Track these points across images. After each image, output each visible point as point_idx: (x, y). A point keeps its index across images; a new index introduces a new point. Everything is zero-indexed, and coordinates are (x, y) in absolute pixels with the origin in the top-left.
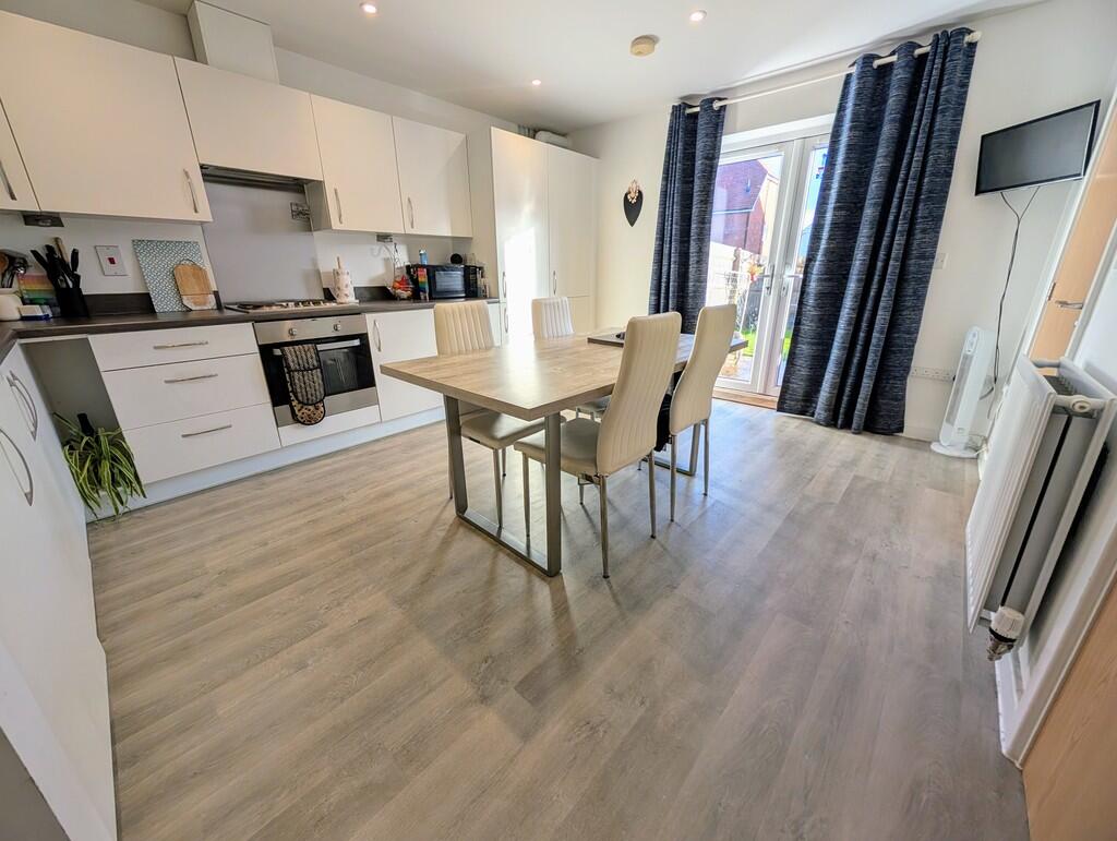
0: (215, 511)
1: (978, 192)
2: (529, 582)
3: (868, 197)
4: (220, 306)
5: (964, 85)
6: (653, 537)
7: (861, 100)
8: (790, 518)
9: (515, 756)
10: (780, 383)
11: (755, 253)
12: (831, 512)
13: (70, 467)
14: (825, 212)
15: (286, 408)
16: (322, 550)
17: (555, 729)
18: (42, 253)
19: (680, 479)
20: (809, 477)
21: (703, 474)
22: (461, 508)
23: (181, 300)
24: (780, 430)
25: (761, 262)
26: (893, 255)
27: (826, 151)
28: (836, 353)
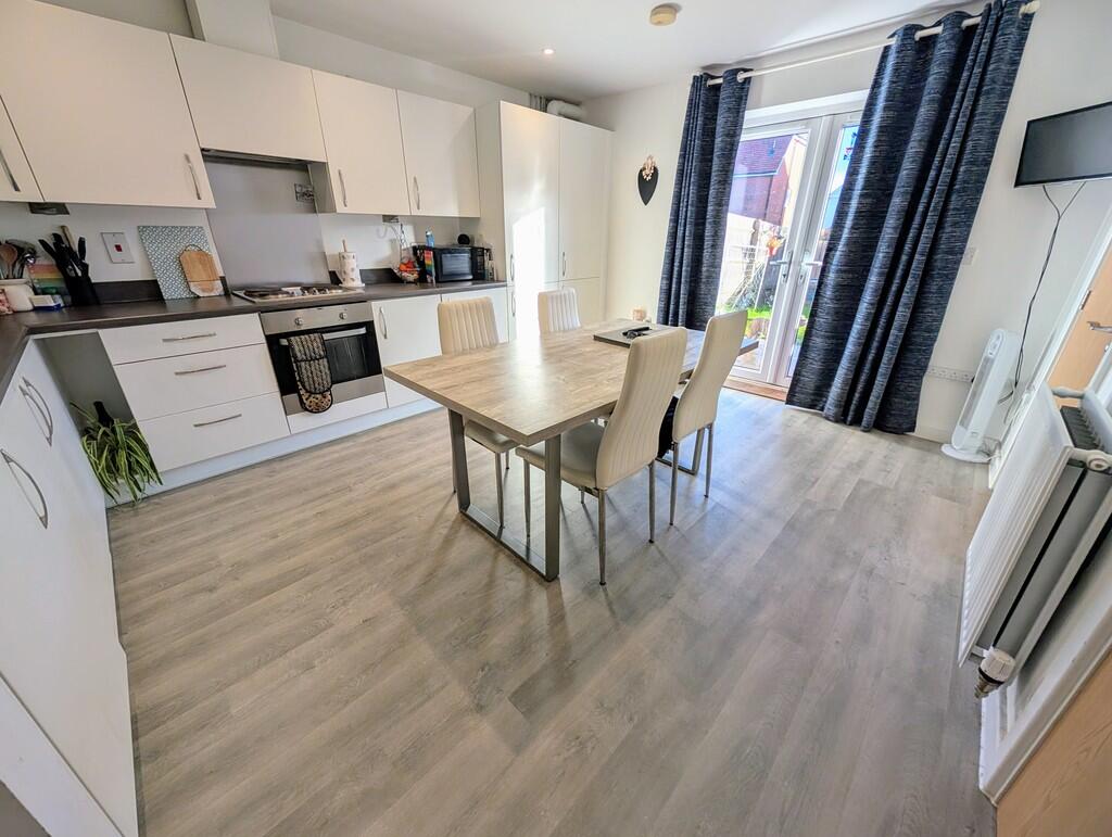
0: (228, 499)
1: (1018, 183)
2: (528, 585)
3: (898, 184)
4: (227, 293)
5: (1015, 63)
6: (651, 541)
7: (897, 77)
8: (790, 526)
9: (507, 768)
10: (791, 374)
11: (775, 223)
12: (832, 520)
13: (89, 457)
14: (850, 199)
15: (293, 397)
16: (328, 544)
17: (546, 743)
18: (50, 242)
19: (682, 477)
20: (813, 480)
21: (705, 473)
22: (464, 503)
23: (188, 287)
24: (786, 426)
25: (781, 234)
26: (919, 249)
27: (856, 130)
28: (850, 348)
